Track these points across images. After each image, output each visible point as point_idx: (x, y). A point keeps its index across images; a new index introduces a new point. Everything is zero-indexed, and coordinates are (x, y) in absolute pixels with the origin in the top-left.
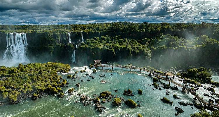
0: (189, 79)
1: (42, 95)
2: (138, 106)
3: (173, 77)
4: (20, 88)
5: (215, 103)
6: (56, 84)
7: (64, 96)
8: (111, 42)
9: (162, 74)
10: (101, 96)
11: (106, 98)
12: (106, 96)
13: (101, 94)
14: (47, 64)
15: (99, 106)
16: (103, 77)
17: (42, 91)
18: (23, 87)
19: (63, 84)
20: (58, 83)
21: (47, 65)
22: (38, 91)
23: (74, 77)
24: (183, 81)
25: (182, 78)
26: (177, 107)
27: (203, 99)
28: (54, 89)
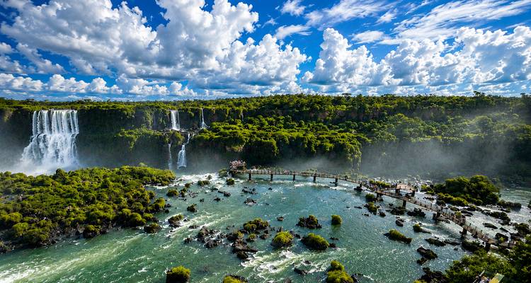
0: (449, 196)
1: (107, 227)
2: (333, 246)
3: (414, 192)
4: (58, 215)
5: (510, 239)
6: (142, 207)
7: (159, 229)
8: (270, 128)
9: (388, 187)
10: (245, 229)
11: (257, 233)
12: (257, 229)
13: (245, 225)
14: (121, 169)
15: (240, 247)
16: (252, 193)
17: (108, 220)
18: (65, 213)
19: (157, 207)
20: (145, 204)
21: (121, 172)
22: (99, 220)
23: (182, 194)
24: (435, 201)
25: (433, 194)
26: (421, 248)
27: (483, 233)
28: (137, 216)
